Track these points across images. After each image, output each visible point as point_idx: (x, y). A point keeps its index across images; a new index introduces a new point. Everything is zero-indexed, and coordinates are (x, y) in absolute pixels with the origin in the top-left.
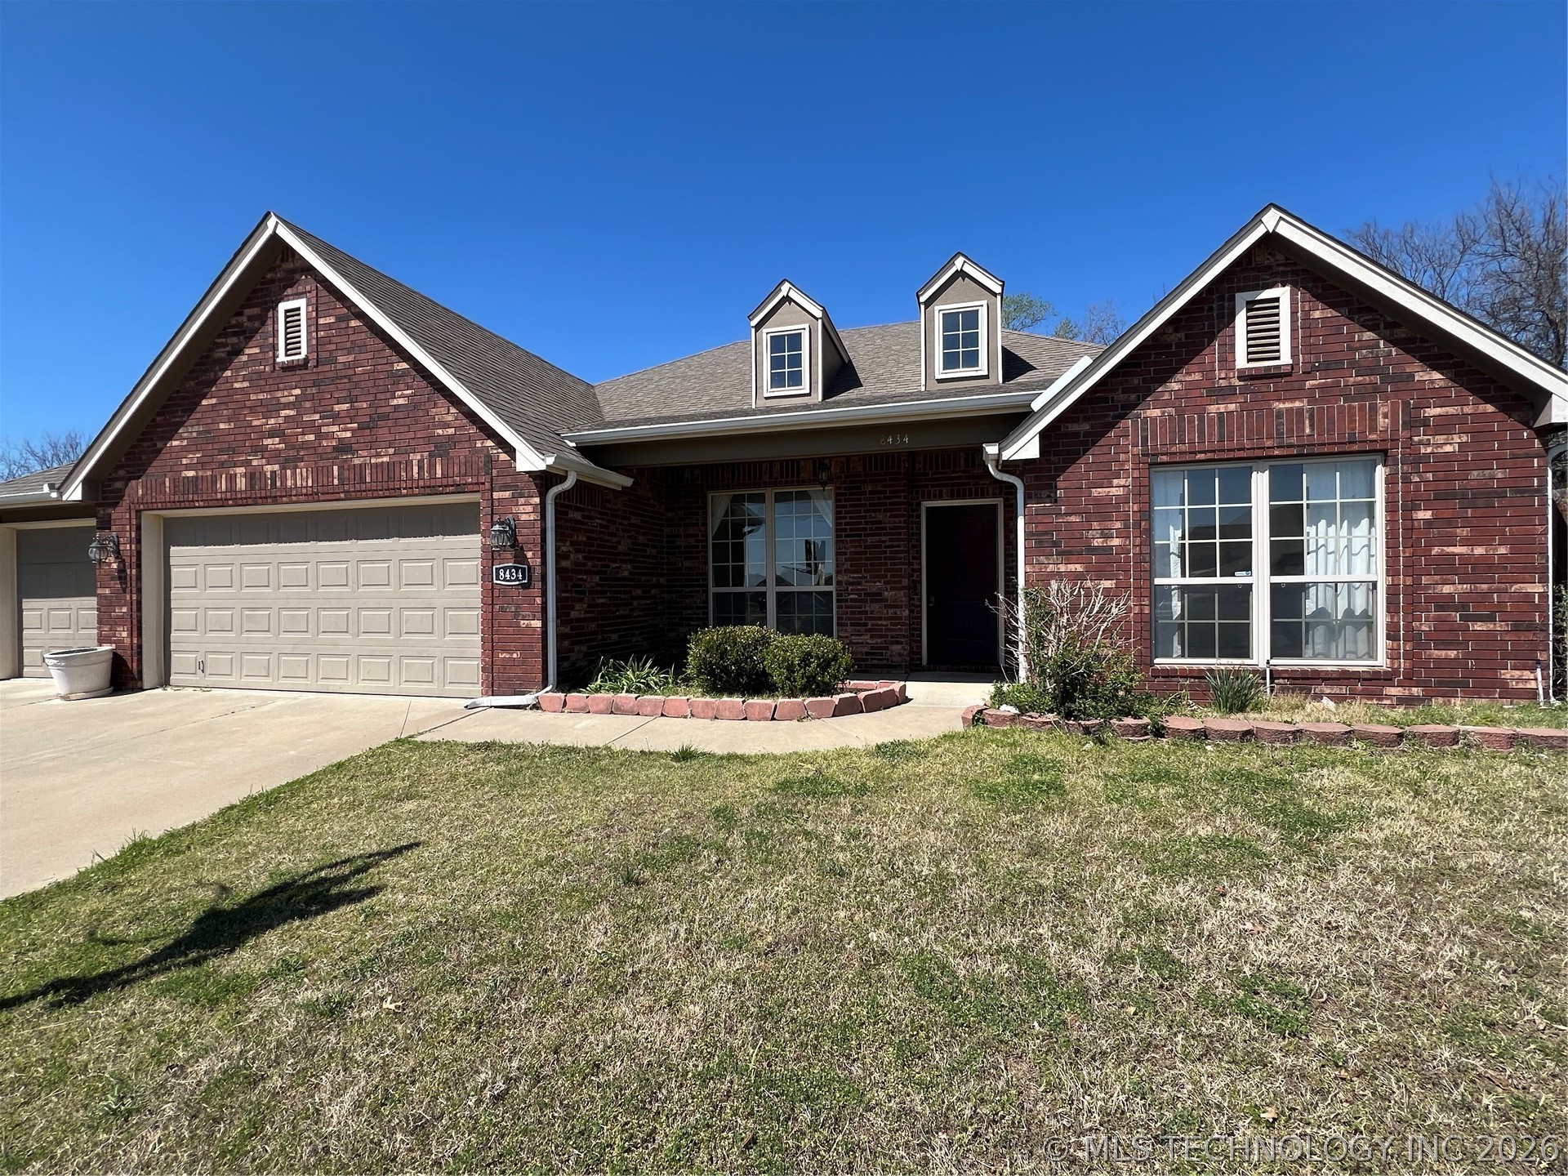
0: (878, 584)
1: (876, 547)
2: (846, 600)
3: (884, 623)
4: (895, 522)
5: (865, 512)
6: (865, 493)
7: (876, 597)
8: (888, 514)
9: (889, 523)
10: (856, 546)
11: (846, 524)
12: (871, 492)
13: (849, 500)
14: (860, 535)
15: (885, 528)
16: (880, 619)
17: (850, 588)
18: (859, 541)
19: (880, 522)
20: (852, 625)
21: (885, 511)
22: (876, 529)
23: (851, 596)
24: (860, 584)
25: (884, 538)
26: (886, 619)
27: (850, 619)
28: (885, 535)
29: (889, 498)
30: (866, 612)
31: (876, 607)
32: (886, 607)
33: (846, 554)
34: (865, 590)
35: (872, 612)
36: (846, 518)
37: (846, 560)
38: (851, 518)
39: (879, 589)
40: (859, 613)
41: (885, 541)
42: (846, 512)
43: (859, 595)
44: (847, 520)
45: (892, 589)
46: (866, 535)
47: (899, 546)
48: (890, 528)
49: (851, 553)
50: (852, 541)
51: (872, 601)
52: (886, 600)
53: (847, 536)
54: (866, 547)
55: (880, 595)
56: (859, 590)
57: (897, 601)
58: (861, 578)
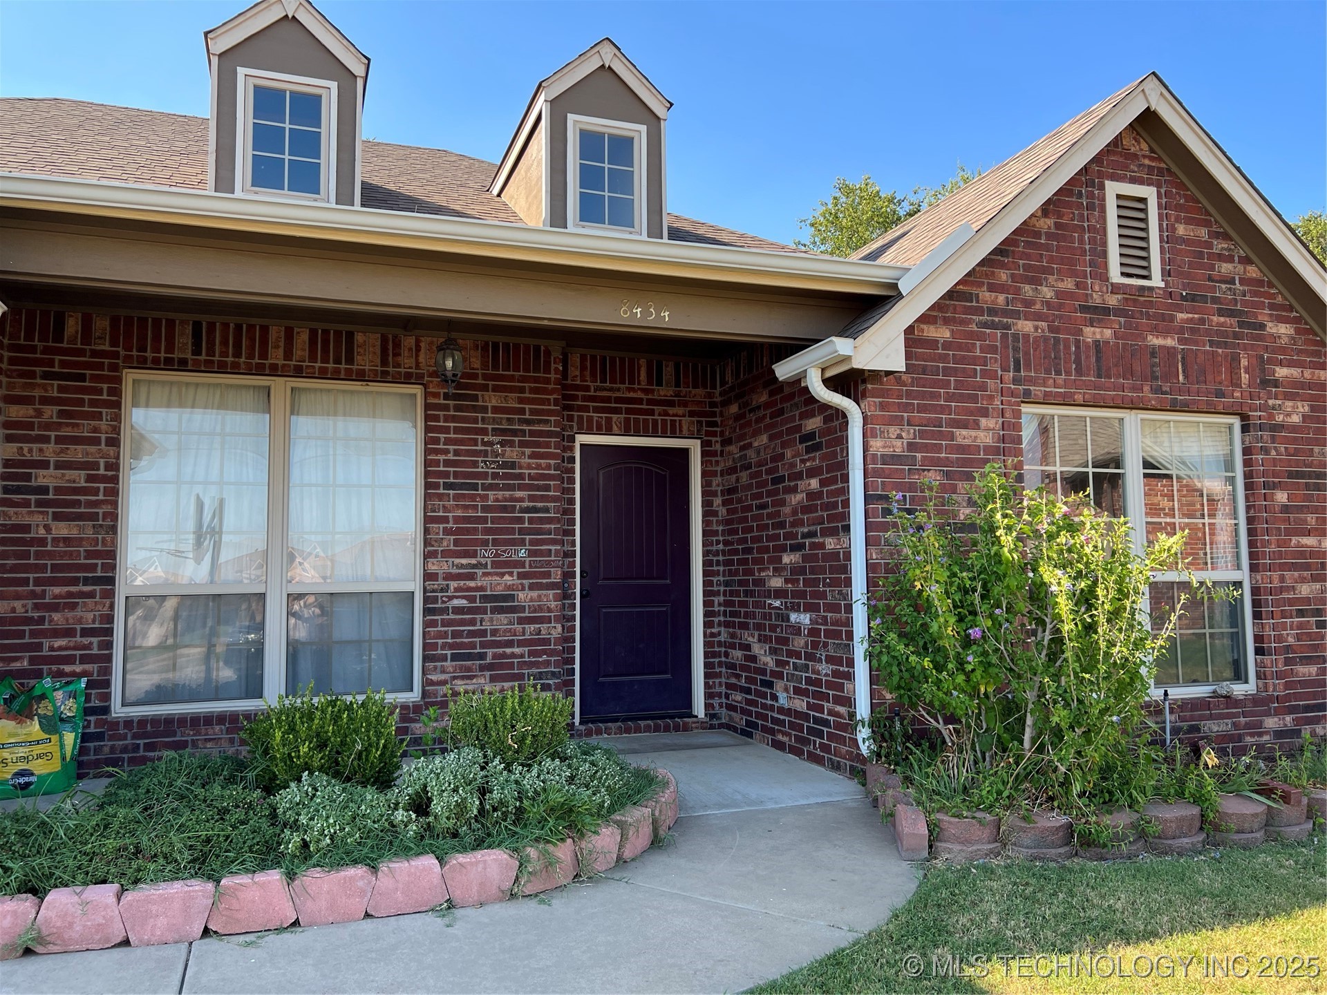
0: (507, 577)
1: (504, 509)
2: (445, 611)
3: (517, 650)
4: (539, 467)
5: (484, 444)
6: (484, 409)
7: (503, 603)
8: (528, 451)
9: (529, 467)
10: (466, 508)
11: (448, 463)
12: (496, 410)
13: (454, 419)
14: (474, 487)
15: (521, 477)
16: (510, 644)
17: (453, 584)
18: (473, 498)
19: (513, 465)
20: (455, 657)
21: (523, 444)
22: (506, 477)
23: (456, 602)
24: (472, 577)
25: (519, 494)
26: (521, 644)
27: (452, 646)
28: (521, 488)
29: (528, 422)
30: (483, 633)
31: (501, 622)
32: (521, 621)
33: (445, 520)
34: (481, 589)
35: (494, 632)
36: (446, 452)
37: (447, 532)
38: (456, 453)
39: (509, 588)
40: (472, 634)
41: (521, 500)
42: (448, 441)
43: (471, 599)
44: (451, 457)
45: (532, 587)
46: (485, 488)
47: (547, 510)
48: (531, 477)
49: (457, 520)
50: (456, 497)
51: (496, 610)
52: (523, 609)
53: (448, 486)
54: (486, 509)
55: (512, 598)
56: (469, 589)
57: (540, 609)
58: (474, 566)
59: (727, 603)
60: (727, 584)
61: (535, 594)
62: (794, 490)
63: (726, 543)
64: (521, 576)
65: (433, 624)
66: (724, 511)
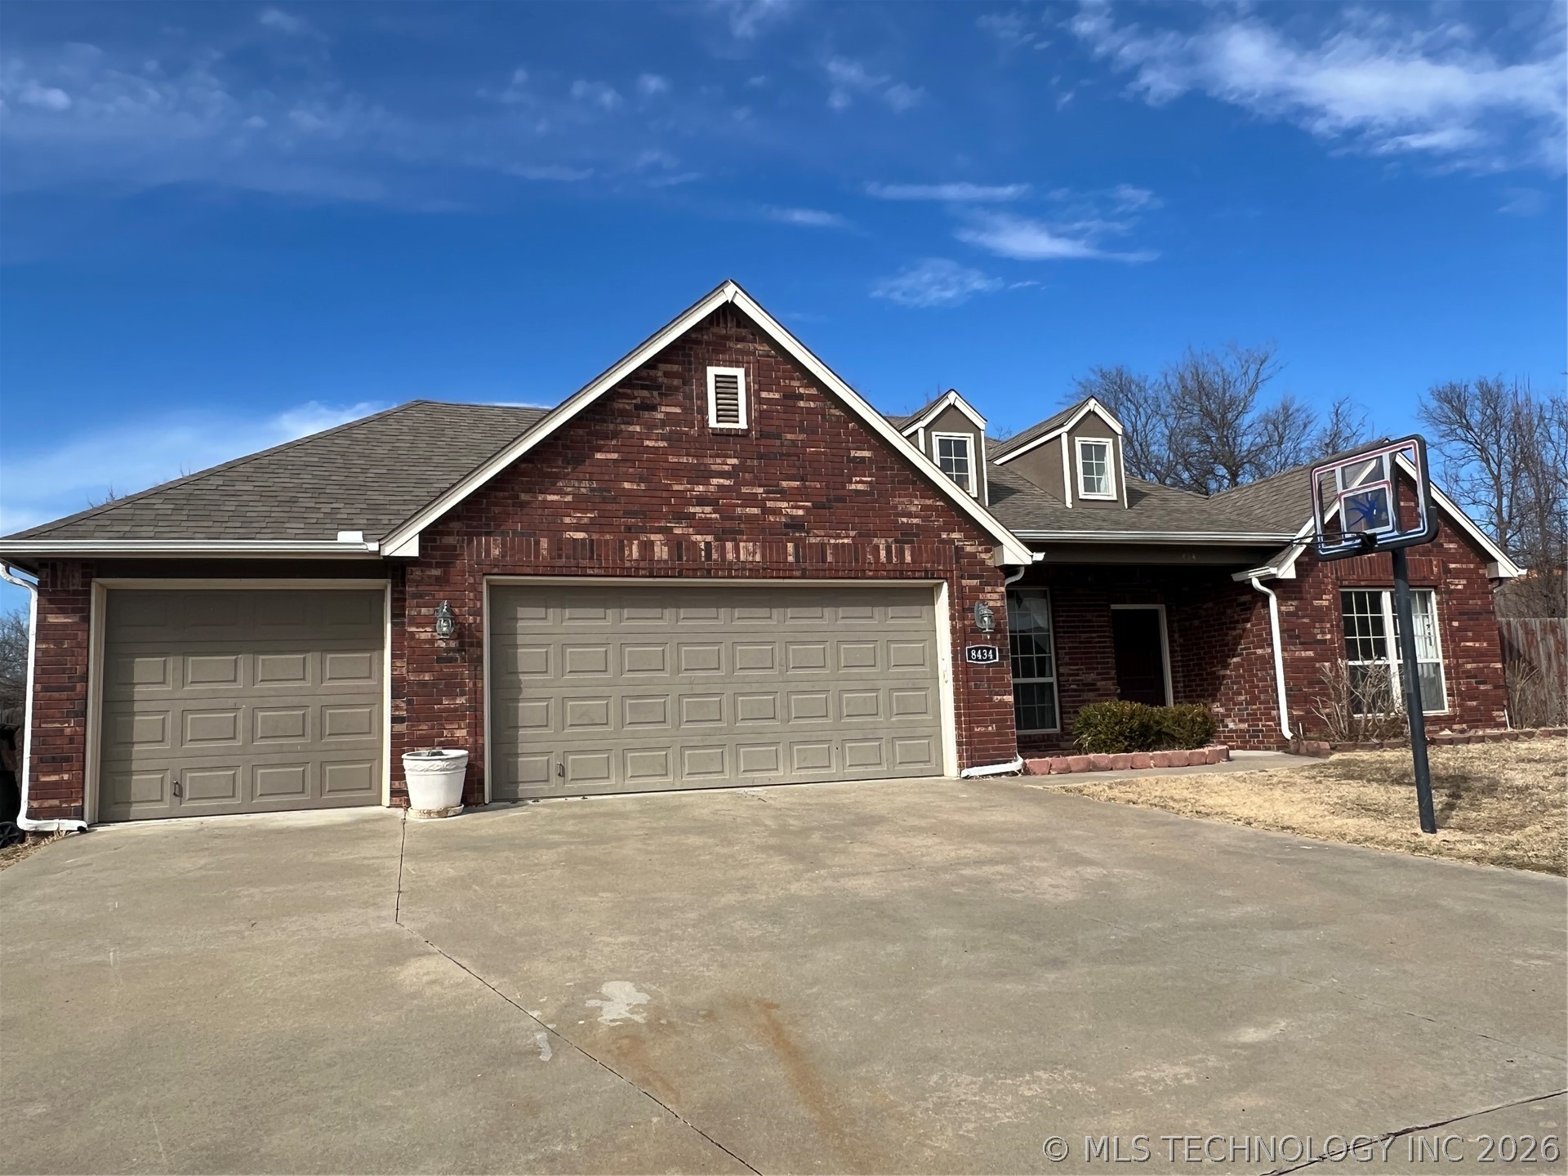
0: (1092, 675)
1: (1088, 642)
2: (1067, 691)
5: (1077, 612)
6: (1076, 595)
7: (1091, 687)
8: (1095, 614)
9: (1096, 622)
10: (1072, 642)
11: (1064, 622)
12: (1081, 595)
13: (1064, 600)
14: (1075, 632)
15: (1094, 626)
17: (1071, 678)
18: (1075, 637)
19: (1090, 621)
21: (1094, 611)
22: (1087, 627)
23: (1072, 687)
24: (1078, 675)
25: (1094, 635)
28: (1095, 632)
31: (1091, 696)
33: (1064, 648)
34: (1082, 680)
36: (1061, 616)
37: (1066, 654)
38: (1067, 616)
39: (1094, 680)
41: (1095, 638)
43: (1078, 685)
44: (1063, 618)
45: (1103, 680)
46: (1079, 632)
47: (1105, 642)
48: (1098, 626)
49: (1070, 648)
50: (1069, 637)
51: (1089, 690)
52: (1098, 690)
53: (1064, 632)
54: (1080, 643)
55: (1094, 685)
56: (1077, 681)
57: (1107, 690)
58: (1078, 670)
59: (1185, 686)
60: (1184, 676)
61: (1103, 683)
62: (1235, 629)
63: (1182, 656)
64: (1098, 674)
65: (1064, 697)
66: (1181, 640)
